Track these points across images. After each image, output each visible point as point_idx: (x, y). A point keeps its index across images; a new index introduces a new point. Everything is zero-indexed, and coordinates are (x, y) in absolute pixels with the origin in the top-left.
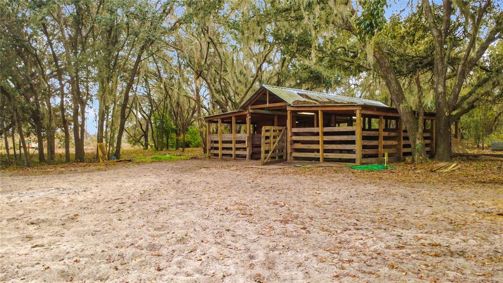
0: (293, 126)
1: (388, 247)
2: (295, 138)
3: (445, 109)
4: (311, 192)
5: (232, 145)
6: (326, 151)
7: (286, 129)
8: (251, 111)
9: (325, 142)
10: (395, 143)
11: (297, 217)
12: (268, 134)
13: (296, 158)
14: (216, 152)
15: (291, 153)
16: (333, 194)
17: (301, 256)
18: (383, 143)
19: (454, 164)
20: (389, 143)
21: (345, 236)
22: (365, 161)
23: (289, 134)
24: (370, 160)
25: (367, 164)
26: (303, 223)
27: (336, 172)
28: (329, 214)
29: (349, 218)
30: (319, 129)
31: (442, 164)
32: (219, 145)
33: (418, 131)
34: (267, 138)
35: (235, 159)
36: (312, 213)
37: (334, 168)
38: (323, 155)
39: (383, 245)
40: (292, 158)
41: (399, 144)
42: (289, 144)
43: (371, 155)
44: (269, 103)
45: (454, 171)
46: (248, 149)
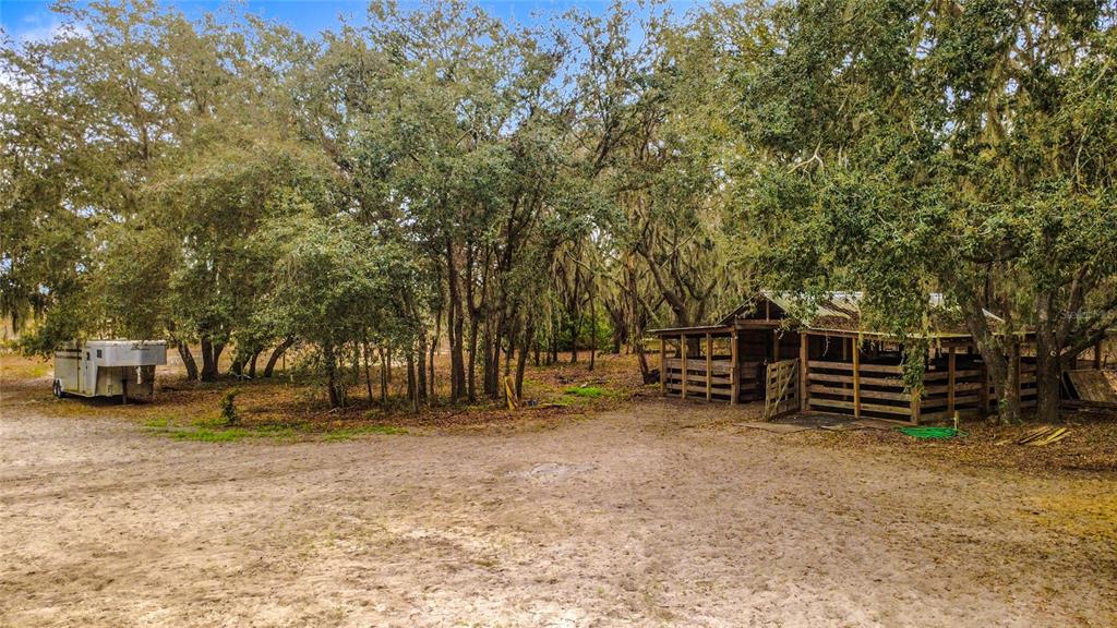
0: (811, 357)
1: (925, 536)
2: (811, 376)
3: (1050, 346)
4: (855, 479)
5: (706, 379)
6: (863, 400)
7: (800, 361)
8: (739, 327)
9: (863, 387)
10: (976, 386)
11: (849, 509)
12: (775, 375)
13: (815, 407)
14: (675, 386)
15: (807, 399)
16: (879, 484)
17: (862, 540)
18: (956, 388)
19: (1063, 430)
20: (966, 387)
21: (893, 527)
22: (925, 418)
23: (804, 370)
24: (932, 416)
25: (928, 423)
26: (855, 515)
27: (881, 440)
28: (878, 507)
29: (897, 511)
30: (853, 367)
31: (1044, 429)
32: (683, 376)
33: (1006, 377)
34: (774, 380)
35: (711, 401)
36: (862, 506)
37: (879, 433)
38: (859, 407)
39: (922, 534)
40: (808, 407)
41: (984, 388)
42: (803, 385)
43: (933, 410)
44: (770, 318)
45: (1054, 443)
46: (733, 388)
